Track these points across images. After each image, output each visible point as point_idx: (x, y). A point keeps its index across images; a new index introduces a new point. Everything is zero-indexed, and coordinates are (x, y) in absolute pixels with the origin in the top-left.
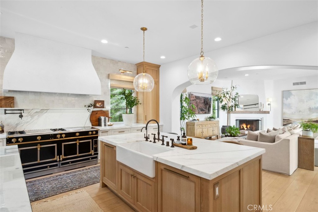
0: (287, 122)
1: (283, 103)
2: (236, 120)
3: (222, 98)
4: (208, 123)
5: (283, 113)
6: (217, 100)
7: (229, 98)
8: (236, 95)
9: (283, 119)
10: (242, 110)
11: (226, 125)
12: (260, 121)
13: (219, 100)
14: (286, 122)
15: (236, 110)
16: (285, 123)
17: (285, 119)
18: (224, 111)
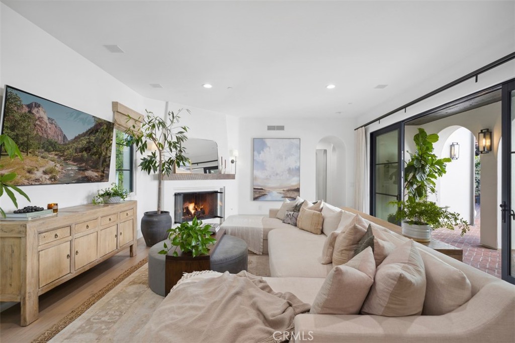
0: (260, 192)
1: (253, 160)
2: (175, 195)
3: (144, 139)
4: (100, 214)
5: (254, 178)
6: (130, 143)
7: (161, 141)
8: (179, 135)
9: (254, 189)
10: (188, 172)
11: (153, 208)
12: (219, 194)
13: (135, 145)
14: (258, 193)
15: (176, 172)
16: (256, 196)
17: (256, 187)
18: (149, 173)
